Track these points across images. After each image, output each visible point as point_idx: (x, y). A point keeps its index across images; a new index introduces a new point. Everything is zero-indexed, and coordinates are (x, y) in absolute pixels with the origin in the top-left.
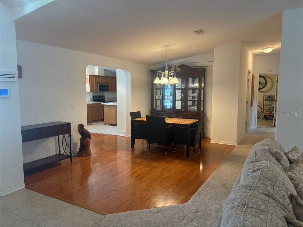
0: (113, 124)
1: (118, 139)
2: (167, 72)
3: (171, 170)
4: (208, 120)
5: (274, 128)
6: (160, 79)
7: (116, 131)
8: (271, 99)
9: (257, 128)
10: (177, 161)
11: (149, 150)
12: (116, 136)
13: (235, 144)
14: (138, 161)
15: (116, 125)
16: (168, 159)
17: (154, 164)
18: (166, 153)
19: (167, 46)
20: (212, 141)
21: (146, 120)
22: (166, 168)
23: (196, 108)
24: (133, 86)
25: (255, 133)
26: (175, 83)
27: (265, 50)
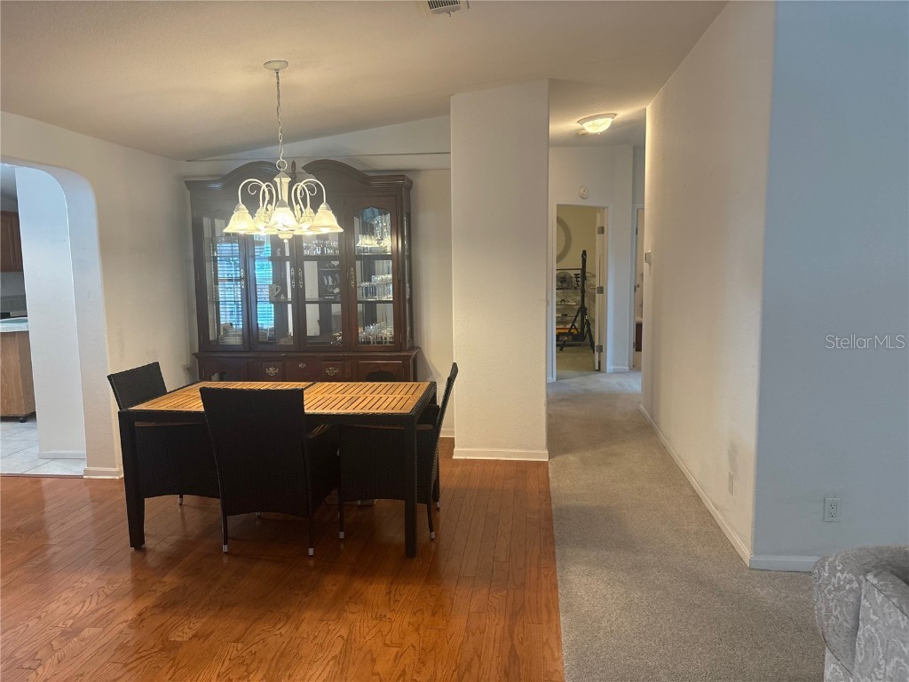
0: (15, 412)
1: (47, 496)
2: (283, 181)
3: (374, 661)
4: (432, 374)
5: (599, 375)
6: (252, 212)
7: (35, 451)
8: (565, 285)
9: (558, 378)
10: (376, 591)
11: (225, 548)
12: (37, 478)
13: (541, 455)
14: (183, 632)
15: (31, 417)
16: (331, 585)
17: (276, 634)
18: (311, 552)
19: (277, 66)
20: (459, 453)
21: (202, 409)
22: (345, 651)
23: (388, 332)
24: (108, 245)
25: (563, 400)
26: (325, 231)
27: (590, 123)
